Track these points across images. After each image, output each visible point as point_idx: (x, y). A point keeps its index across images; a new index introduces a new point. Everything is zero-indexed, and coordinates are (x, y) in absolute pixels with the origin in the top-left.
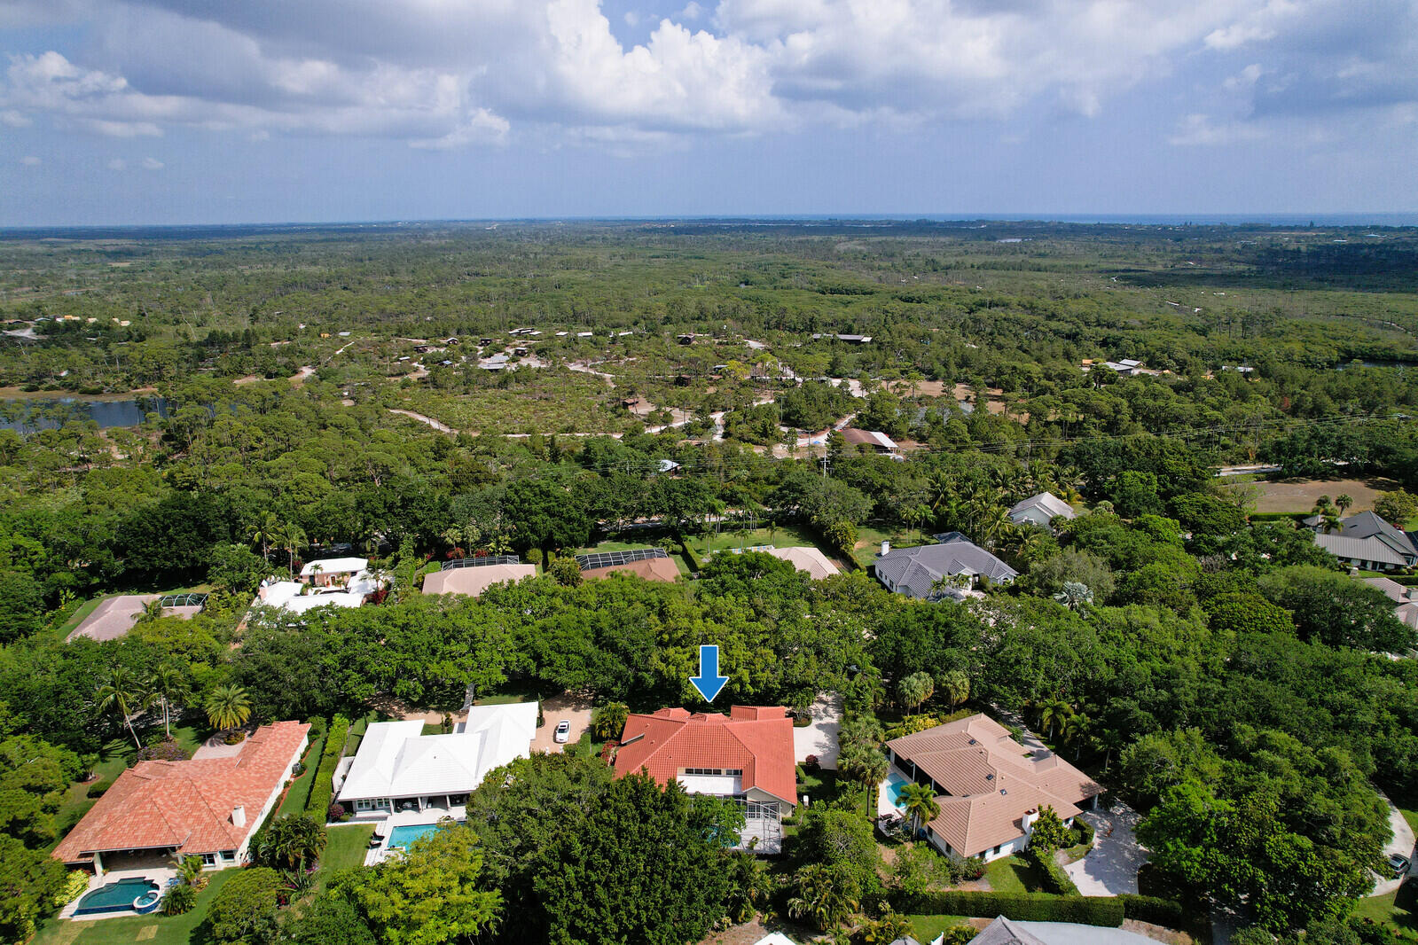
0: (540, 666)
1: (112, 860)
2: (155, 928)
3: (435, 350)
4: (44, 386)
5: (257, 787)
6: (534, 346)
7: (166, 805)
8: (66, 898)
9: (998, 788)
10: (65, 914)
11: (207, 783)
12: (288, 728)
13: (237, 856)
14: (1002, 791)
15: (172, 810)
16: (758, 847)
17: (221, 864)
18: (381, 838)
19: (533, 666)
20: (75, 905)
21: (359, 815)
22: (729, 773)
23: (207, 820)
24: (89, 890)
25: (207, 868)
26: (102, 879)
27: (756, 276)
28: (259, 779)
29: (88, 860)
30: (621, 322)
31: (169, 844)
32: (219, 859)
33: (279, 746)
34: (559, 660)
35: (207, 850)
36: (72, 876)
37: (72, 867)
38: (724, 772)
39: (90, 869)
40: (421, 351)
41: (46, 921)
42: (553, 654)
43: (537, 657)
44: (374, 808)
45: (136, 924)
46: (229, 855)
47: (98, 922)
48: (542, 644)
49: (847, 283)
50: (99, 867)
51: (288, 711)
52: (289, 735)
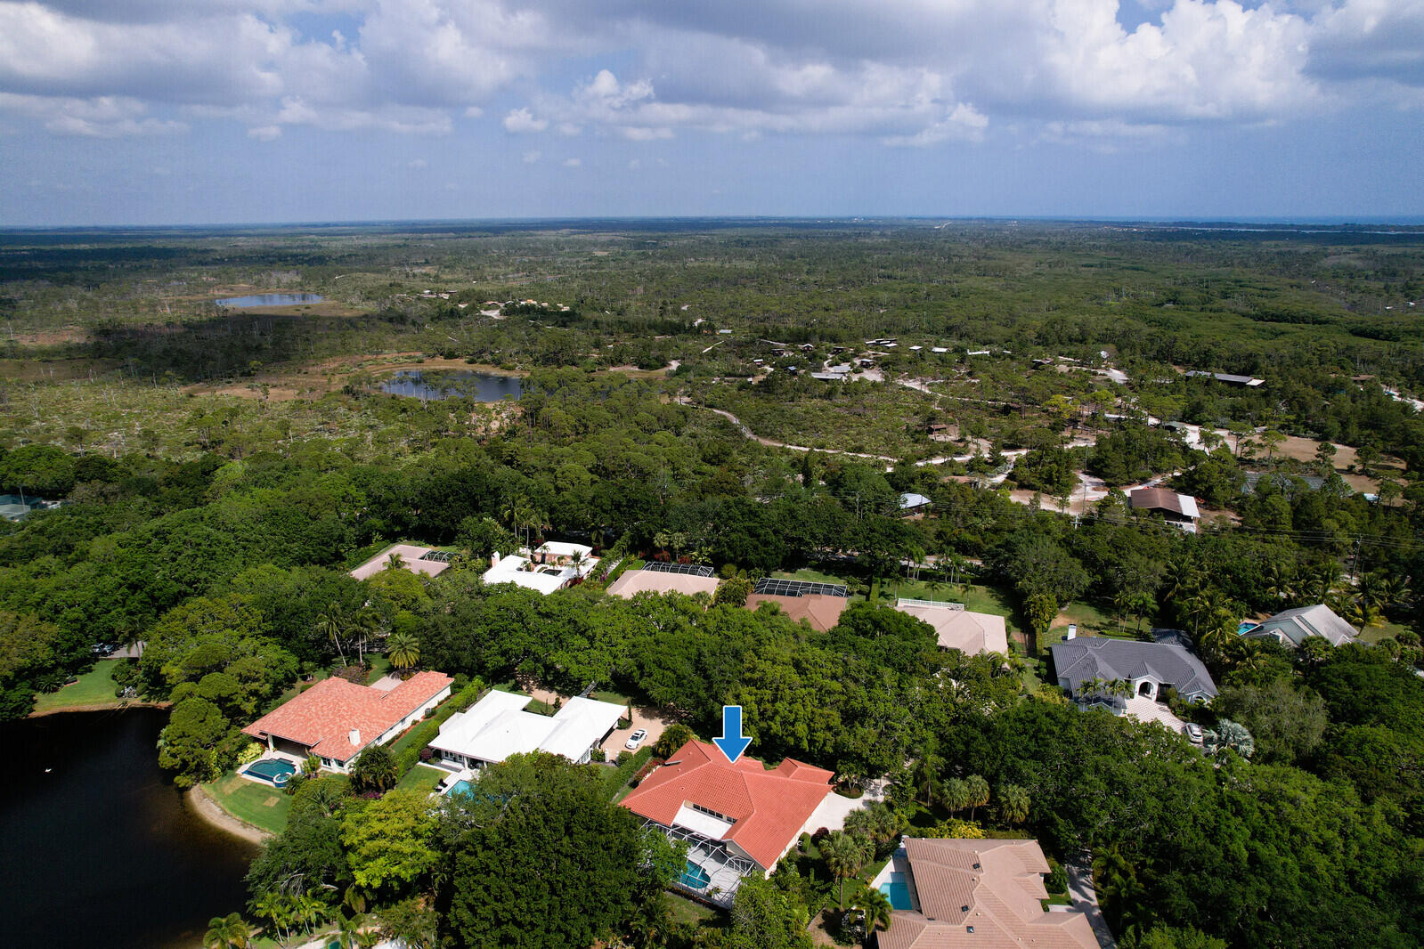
0: (642, 675)
1: (280, 743)
2: (277, 799)
3: (791, 354)
4: (481, 360)
5: (383, 718)
6: (881, 359)
7: (317, 714)
8: (243, 760)
9: (966, 922)
10: (240, 771)
11: (348, 705)
12: (433, 678)
13: (346, 766)
14: (969, 928)
15: (319, 718)
16: (716, 897)
17: (335, 768)
18: (445, 785)
19: (636, 674)
20: (245, 767)
21: (444, 762)
22: (729, 820)
23: (336, 733)
24: (261, 759)
25: (323, 767)
26: (272, 754)
27: (1191, 294)
28: (388, 713)
29: (264, 738)
30: (993, 338)
31: (306, 742)
32: (334, 764)
33: (418, 691)
34: (657, 673)
35: (327, 755)
36: (251, 745)
37: (256, 740)
38: (725, 817)
39: (265, 744)
40: (777, 355)
41: (229, 772)
42: (654, 667)
43: (641, 667)
44: (455, 760)
45: (269, 792)
46: (341, 764)
47: (253, 783)
48: (648, 656)
49: (1296, 309)
50: (271, 745)
51: (441, 665)
52: (430, 684)
